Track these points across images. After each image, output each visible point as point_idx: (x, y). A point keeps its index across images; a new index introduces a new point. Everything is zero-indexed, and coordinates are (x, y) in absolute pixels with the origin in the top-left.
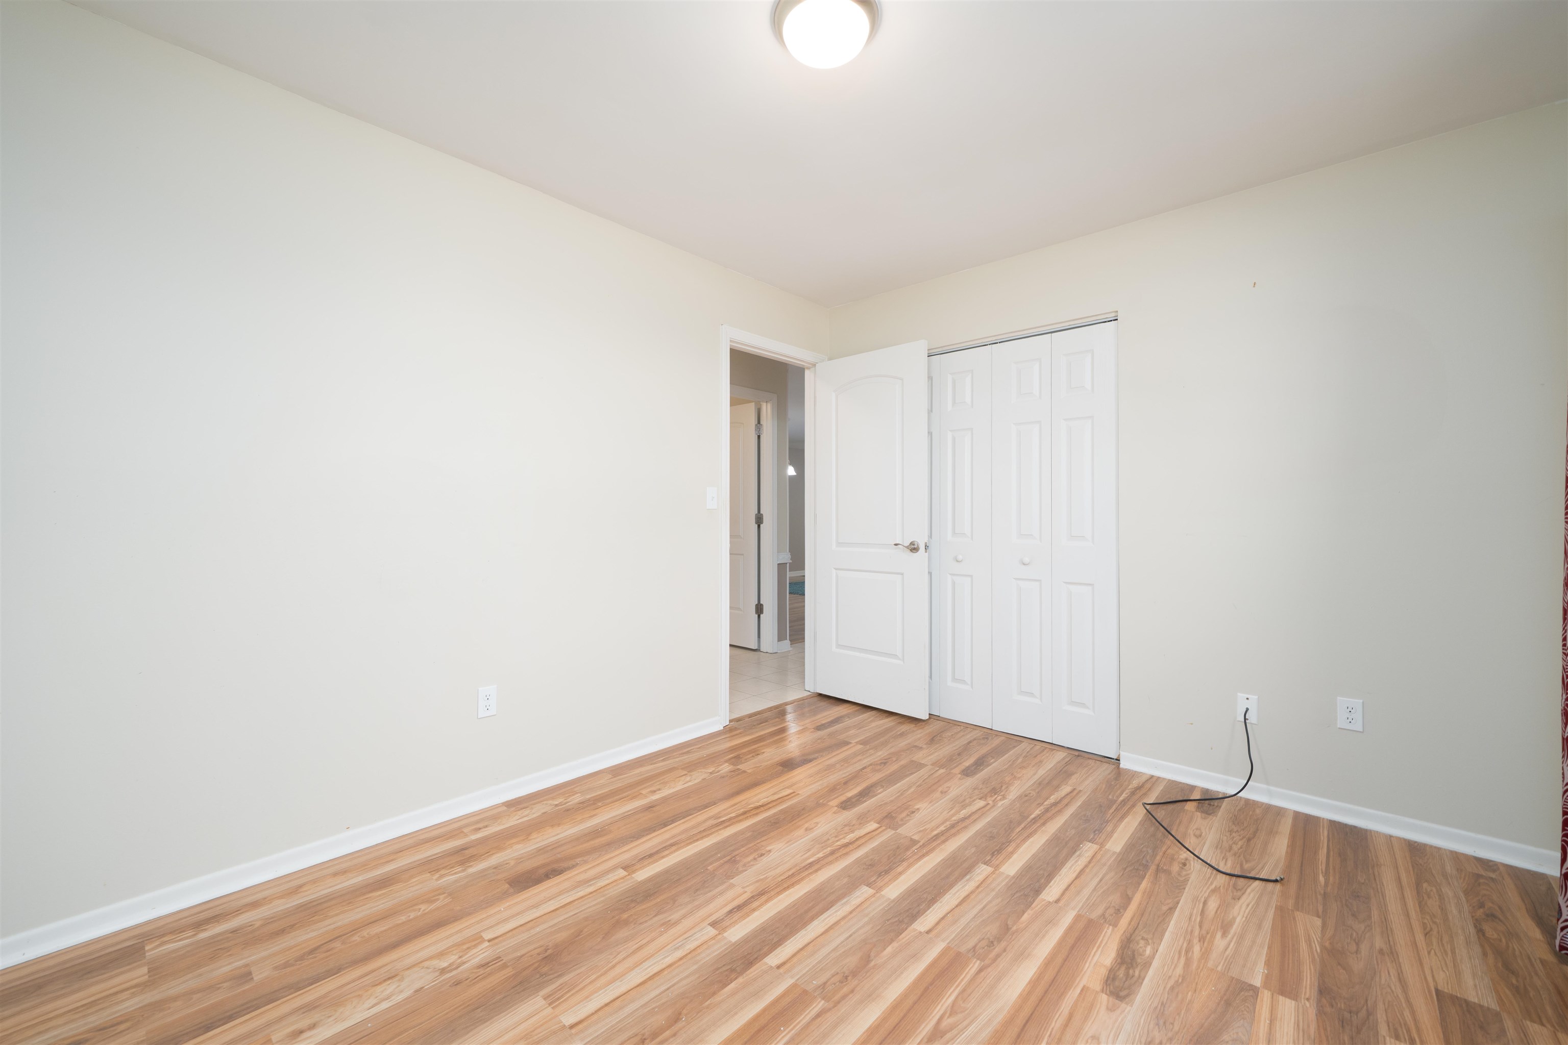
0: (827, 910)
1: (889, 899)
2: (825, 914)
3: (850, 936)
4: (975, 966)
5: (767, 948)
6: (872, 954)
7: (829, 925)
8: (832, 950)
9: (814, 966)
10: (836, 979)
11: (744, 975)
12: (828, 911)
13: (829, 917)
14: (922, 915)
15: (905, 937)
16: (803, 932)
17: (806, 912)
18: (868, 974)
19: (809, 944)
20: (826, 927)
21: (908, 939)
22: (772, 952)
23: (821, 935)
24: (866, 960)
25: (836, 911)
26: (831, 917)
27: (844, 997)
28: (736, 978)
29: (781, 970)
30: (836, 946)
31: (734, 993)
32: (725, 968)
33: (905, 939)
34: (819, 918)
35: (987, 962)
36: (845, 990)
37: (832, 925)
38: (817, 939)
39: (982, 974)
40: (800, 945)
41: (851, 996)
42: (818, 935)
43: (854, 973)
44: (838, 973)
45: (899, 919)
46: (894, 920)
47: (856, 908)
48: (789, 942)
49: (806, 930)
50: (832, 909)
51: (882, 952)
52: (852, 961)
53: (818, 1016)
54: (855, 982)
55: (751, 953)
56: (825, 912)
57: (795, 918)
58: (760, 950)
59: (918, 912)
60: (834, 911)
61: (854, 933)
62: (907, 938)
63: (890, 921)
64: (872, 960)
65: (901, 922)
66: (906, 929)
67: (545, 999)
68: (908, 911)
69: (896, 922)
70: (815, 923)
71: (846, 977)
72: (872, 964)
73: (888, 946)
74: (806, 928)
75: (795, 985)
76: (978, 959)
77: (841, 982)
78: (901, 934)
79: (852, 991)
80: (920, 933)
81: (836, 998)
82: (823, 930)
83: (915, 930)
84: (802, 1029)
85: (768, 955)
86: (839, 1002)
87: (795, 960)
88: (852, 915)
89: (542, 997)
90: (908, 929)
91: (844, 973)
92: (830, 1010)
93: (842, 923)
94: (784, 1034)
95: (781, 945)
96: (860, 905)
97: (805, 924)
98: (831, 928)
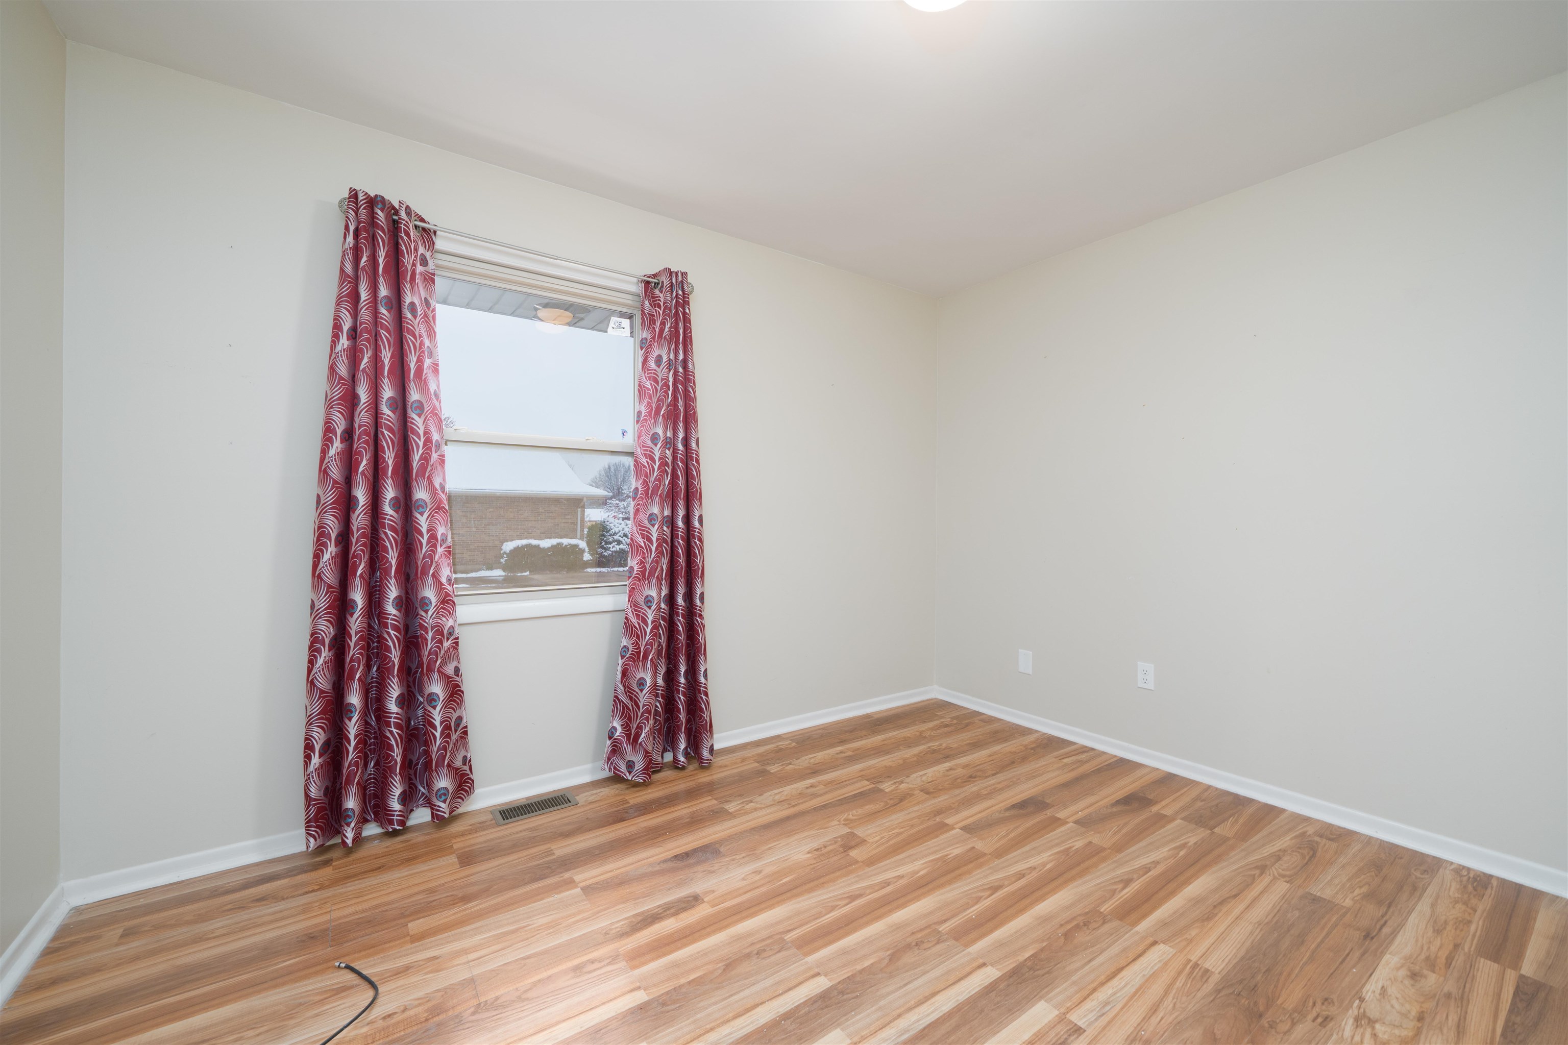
0: (929, 1025)
1: (842, 1030)
2: (933, 1020)
3: (906, 985)
4: (789, 937)
5: (1001, 987)
6: (886, 961)
7: (929, 1002)
8: (928, 972)
9: (948, 959)
10: (926, 945)
11: (1018, 963)
12: (928, 1023)
13: (928, 1015)
14: (811, 998)
15: (844, 973)
16: (962, 998)
17: (958, 1027)
18: (896, 944)
19: (954, 984)
20: (933, 1000)
21: (842, 971)
22: (995, 980)
23: (939, 992)
24: (894, 957)
25: (918, 1021)
26: (926, 1013)
27: (921, 930)
28: (1026, 960)
29: (981, 961)
30: (923, 977)
31: (1023, 948)
32: (1040, 972)
33: (846, 971)
34: (941, 1014)
35: (779, 936)
36: (919, 935)
37: (926, 1001)
38: (944, 987)
39: (790, 928)
40: (964, 984)
41: (915, 930)
42: (943, 992)
43: (908, 947)
44: (925, 950)
45: (843, 995)
46: (849, 995)
47: (891, 1022)
48: (977, 990)
49: (957, 1000)
50: (924, 1026)
51: (875, 962)
52: (909, 958)
53: (945, 921)
54: (909, 940)
55: (1018, 984)
56: (932, 1022)
57: (973, 1020)
58: (1008, 985)
59: (815, 1002)
60: (921, 1022)
61: (901, 988)
62: (842, 973)
63: (854, 995)
64: (889, 955)
65: (842, 993)
66: (839, 983)
67: (1207, 971)
68: (827, 1007)
69: (848, 994)
70: (946, 1008)
71: (917, 945)
72: (889, 953)
73: (867, 967)
74: (958, 1003)
75: (967, 945)
76: (785, 940)
77: (922, 942)
78: (848, 977)
79: (913, 933)
80: (825, 976)
81: (928, 931)
82: (937, 998)
83: (830, 980)
84: (958, 914)
85: (998, 978)
86: (926, 927)
87: (968, 969)
88: (898, 1011)
89: (1213, 973)
90: (837, 981)
91: (919, 949)
92: (935, 923)
93: (912, 1002)
94: (973, 913)
95: (986, 987)
96: (885, 1026)
97: (958, 1009)
98: (927, 999)
